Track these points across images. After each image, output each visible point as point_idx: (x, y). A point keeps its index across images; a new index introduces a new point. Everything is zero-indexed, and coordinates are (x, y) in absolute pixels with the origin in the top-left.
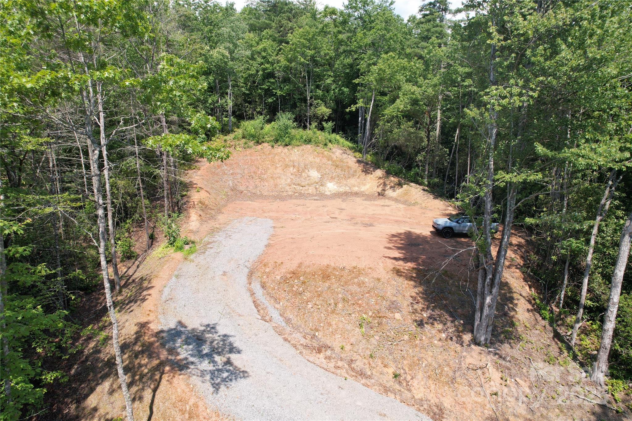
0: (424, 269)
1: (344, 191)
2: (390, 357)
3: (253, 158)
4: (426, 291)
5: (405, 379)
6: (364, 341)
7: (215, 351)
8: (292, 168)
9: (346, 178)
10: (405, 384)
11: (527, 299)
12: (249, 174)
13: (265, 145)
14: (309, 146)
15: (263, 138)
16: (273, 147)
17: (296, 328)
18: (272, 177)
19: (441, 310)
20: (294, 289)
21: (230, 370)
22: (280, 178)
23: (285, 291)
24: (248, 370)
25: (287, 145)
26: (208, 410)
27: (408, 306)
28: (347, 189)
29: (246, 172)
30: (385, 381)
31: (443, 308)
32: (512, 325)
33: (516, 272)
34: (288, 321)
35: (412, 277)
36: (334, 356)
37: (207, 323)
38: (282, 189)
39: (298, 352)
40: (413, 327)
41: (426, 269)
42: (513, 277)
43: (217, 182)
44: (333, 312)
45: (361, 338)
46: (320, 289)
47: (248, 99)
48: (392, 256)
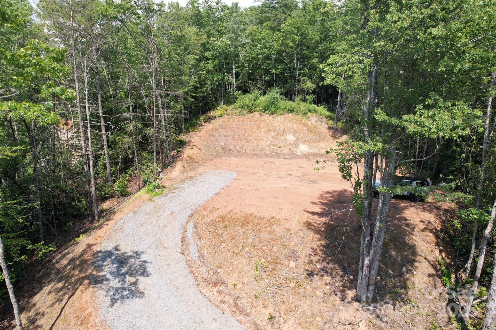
0: (334, 225)
1: (313, 152)
2: (272, 300)
3: (244, 124)
4: (327, 245)
5: (278, 322)
6: (254, 283)
7: (130, 273)
8: (273, 132)
9: (316, 141)
10: (276, 326)
11: (432, 263)
12: (239, 137)
13: (256, 113)
14: (291, 115)
15: (255, 108)
16: (261, 115)
17: (205, 263)
18: (256, 139)
19: (335, 264)
20: (217, 231)
21: (131, 289)
22: (262, 140)
23: (209, 232)
24: (145, 292)
25: (272, 114)
26: (97, 320)
27: (306, 256)
28: (316, 151)
29: (236, 134)
30: (259, 321)
31: (338, 263)
32: (405, 287)
33: (429, 236)
34: (201, 256)
35: (320, 230)
36: (225, 291)
37: (136, 251)
38: (262, 149)
39: (197, 283)
40: (303, 275)
41: (336, 225)
42: (423, 241)
43: (212, 141)
44: (238, 254)
45: (253, 279)
46: (236, 233)
47: (251, 77)
48: (311, 210)
